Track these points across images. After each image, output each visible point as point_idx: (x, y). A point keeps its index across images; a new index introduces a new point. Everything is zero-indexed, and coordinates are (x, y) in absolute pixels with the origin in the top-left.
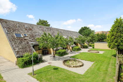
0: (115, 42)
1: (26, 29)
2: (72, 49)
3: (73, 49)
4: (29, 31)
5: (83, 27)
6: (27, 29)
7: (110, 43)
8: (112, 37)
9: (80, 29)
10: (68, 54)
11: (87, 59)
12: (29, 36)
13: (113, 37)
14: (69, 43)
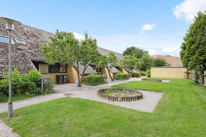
0: (200, 55)
1: (25, 34)
2: (114, 76)
3: (116, 76)
4: (31, 38)
5: (130, 47)
6: (28, 34)
7: (188, 57)
8: (191, 45)
9: (124, 51)
10: (107, 83)
11: (147, 88)
12: (30, 45)
13: (193, 47)
14: (109, 63)
